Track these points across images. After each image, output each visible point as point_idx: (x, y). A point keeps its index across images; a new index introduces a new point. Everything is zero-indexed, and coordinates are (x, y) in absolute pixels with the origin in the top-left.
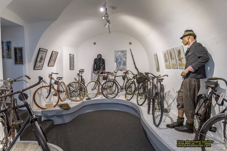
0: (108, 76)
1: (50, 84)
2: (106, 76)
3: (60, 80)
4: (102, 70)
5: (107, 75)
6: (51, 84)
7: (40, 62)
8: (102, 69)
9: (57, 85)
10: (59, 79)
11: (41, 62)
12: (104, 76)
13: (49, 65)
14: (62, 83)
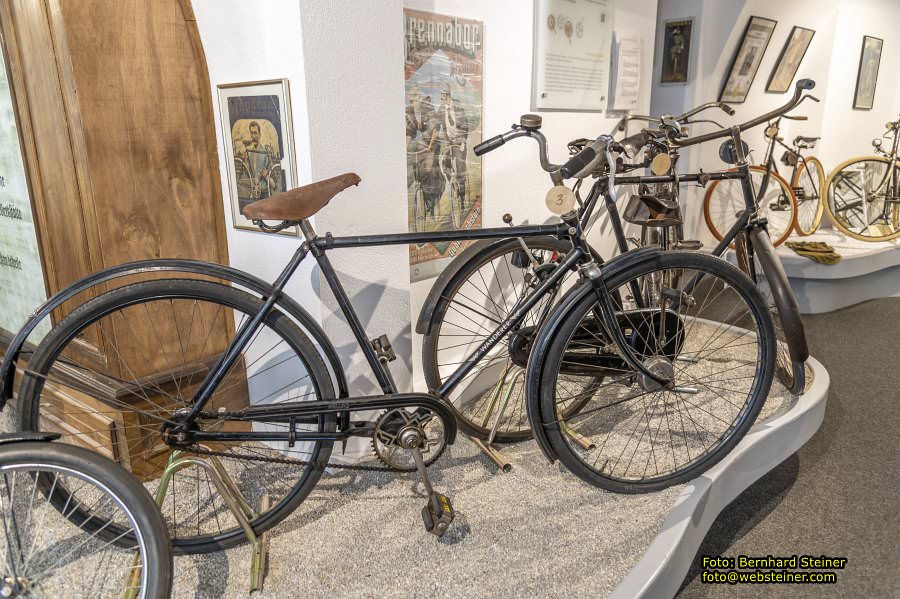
1: (769, 160)
3: (805, 147)
6: (771, 161)
7: (743, 72)
9: (792, 168)
10: (801, 143)
11: (745, 74)
13: (770, 88)
14: (813, 165)
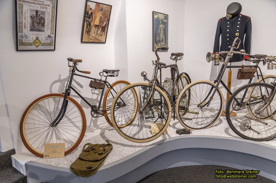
0: (256, 67)
2: (251, 67)
4: (234, 50)
5: (255, 64)
8: (236, 46)
12: (243, 67)
